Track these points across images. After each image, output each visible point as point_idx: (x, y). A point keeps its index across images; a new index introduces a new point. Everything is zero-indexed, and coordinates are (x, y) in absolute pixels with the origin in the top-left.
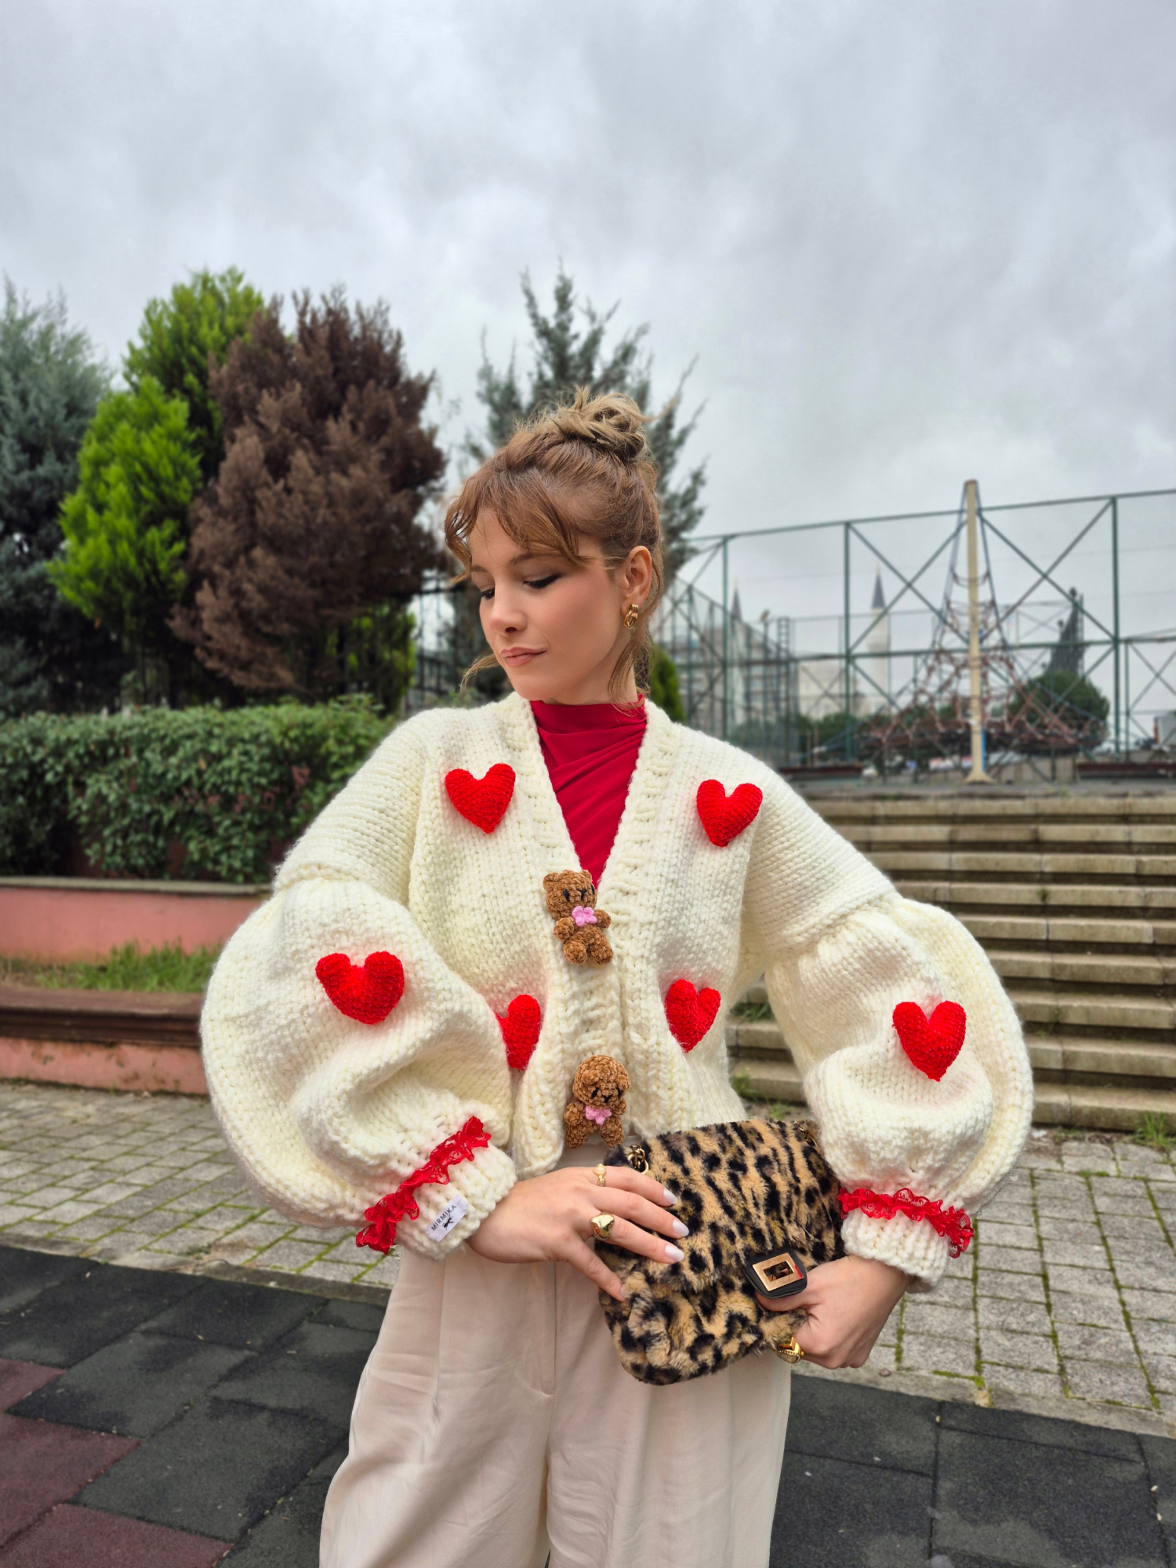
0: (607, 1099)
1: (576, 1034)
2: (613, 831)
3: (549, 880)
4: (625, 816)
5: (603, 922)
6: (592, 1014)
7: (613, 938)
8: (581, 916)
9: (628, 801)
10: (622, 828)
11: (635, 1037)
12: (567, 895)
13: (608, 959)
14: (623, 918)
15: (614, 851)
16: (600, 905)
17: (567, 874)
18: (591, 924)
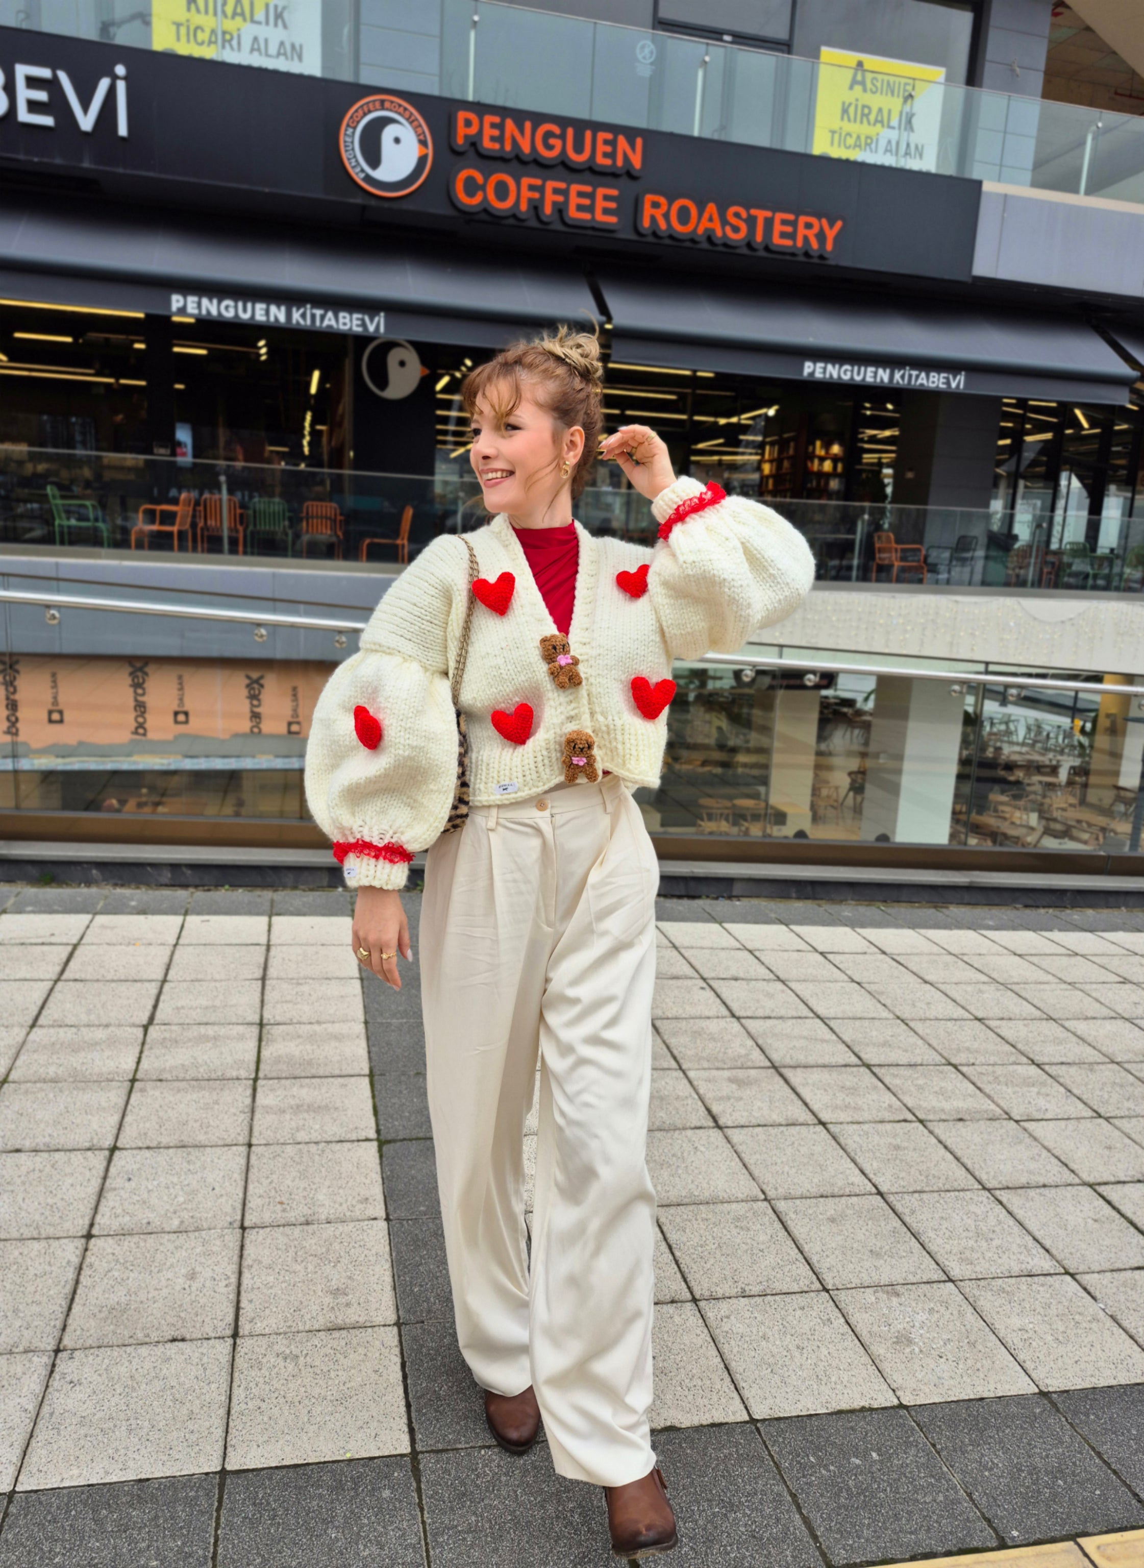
0: (582, 750)
1: (562, 724)
2: (571, 611)
3: (544, 641)
4: (576, 602)
5: (576, 662)
6: (572, 713)
7: (582, 669)
8: (562, 660)
9: (577, 593)
10: (576, 609)
11: (601, 718)
12: (554, 648)
13: (580, 683)
14: (585, 657)
15: (573, 622)
16: (572, 653)
17: (553, 636)
18: (568, 664)
